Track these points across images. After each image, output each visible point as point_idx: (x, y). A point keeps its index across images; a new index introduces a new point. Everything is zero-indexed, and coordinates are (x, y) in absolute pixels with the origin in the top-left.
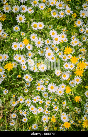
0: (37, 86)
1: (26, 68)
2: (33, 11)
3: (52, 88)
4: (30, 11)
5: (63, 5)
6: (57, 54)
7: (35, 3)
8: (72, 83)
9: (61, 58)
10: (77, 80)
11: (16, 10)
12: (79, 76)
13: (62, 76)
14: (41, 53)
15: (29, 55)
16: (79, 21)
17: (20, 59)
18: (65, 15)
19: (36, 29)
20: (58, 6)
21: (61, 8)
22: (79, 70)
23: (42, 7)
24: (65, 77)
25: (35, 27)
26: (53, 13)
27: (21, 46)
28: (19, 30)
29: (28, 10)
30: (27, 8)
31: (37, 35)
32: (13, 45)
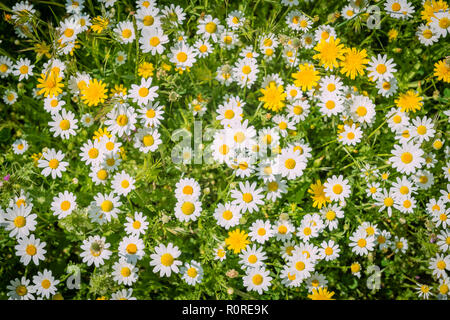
0: (392, 207)
1: (331, 246)
2: (139, 217)
3: (408, 159)
4: (138, 226)
5: (122, 112)
6: (284, 136)
7: (107, 206)
8: (386, 87)
9: (298, 121)
10: (382, 70)
11: (129, 273)
12: (367, 62)
13: (361, 120)
14: (276, 191)
15: (284, 233)
16: (175, 57)
17: (301, 266)
18: (154, 103)
19: (198, 206)
20: (126, 127)
21: (133, 120)
22: (346, 61)
23: (126, 185)
24: (364, 112)
25: (192, 210)
26: (144, 146)
27: (254, 260)
28: (199, 264)
29: (137, 232)
30: (128, 236)
31: (220, 205)
32: (255, 290)
